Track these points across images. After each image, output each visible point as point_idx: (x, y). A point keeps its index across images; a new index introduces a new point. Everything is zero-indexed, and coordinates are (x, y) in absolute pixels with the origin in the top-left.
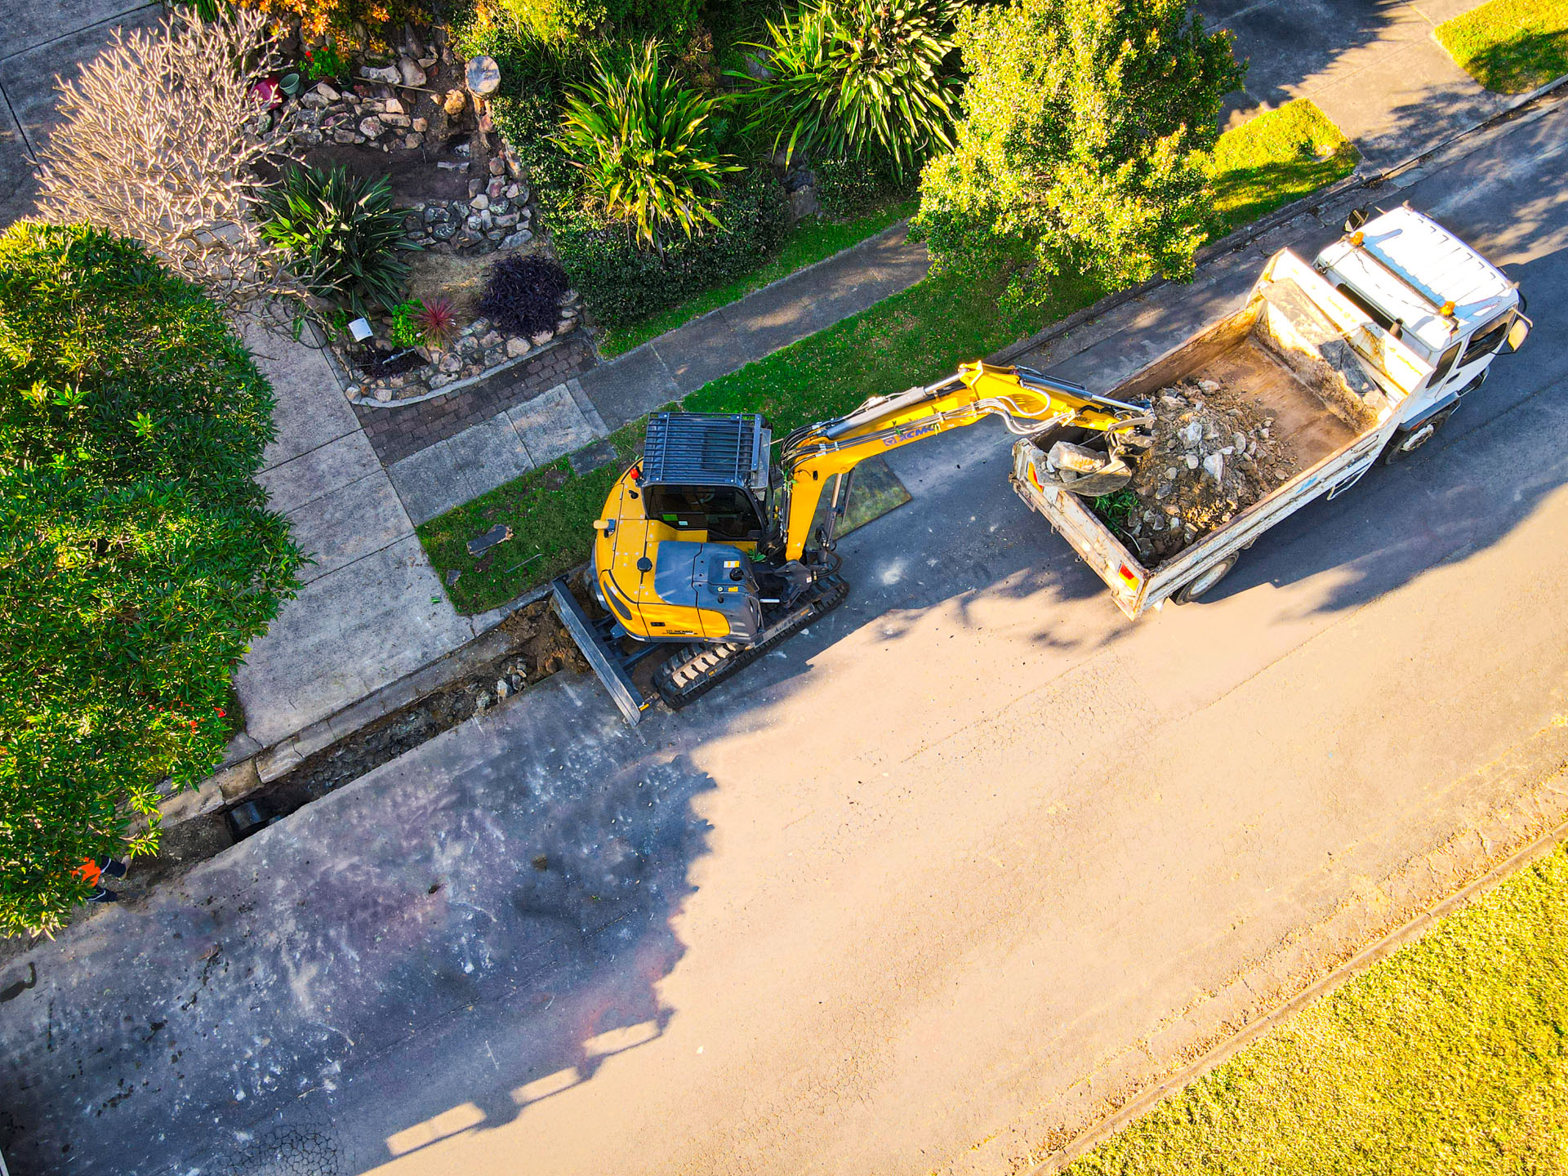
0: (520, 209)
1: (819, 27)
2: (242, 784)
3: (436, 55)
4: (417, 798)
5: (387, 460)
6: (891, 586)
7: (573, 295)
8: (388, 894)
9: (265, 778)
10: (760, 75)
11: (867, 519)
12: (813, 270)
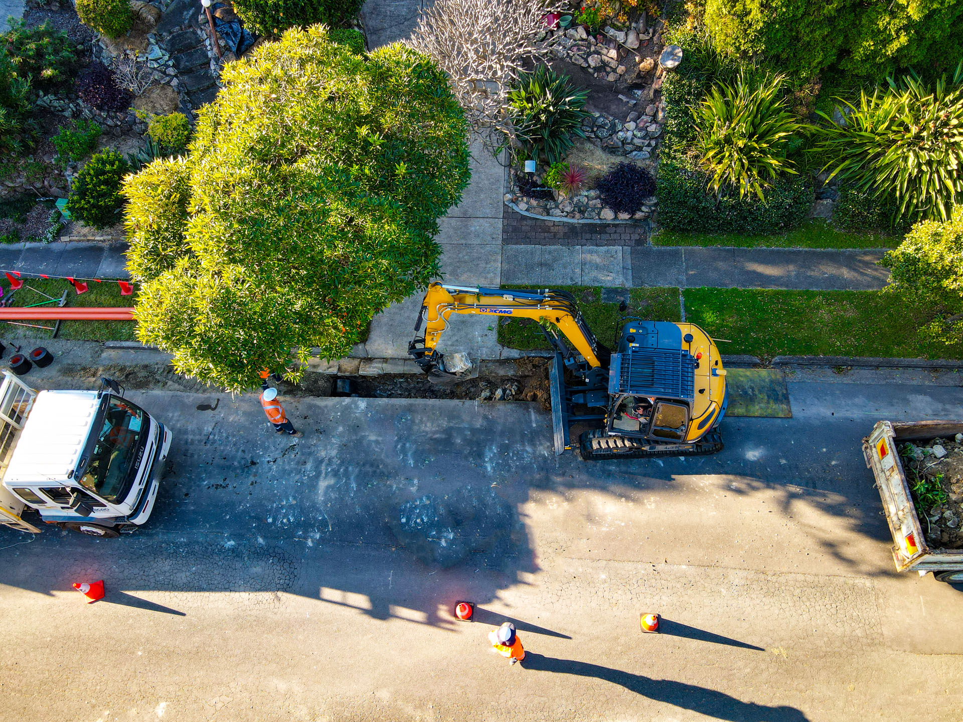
0: (650, 139)
1: (894, 108)
2: (349, 369)
3: (651, 35)
4: (426, 426)
5: (506, 241)
6: (749, 461)
7: (654, 200)
8: (386, 466)
9: (361, 372)
10: (838, 121)
11: (757, 414)
12: (806, 252)
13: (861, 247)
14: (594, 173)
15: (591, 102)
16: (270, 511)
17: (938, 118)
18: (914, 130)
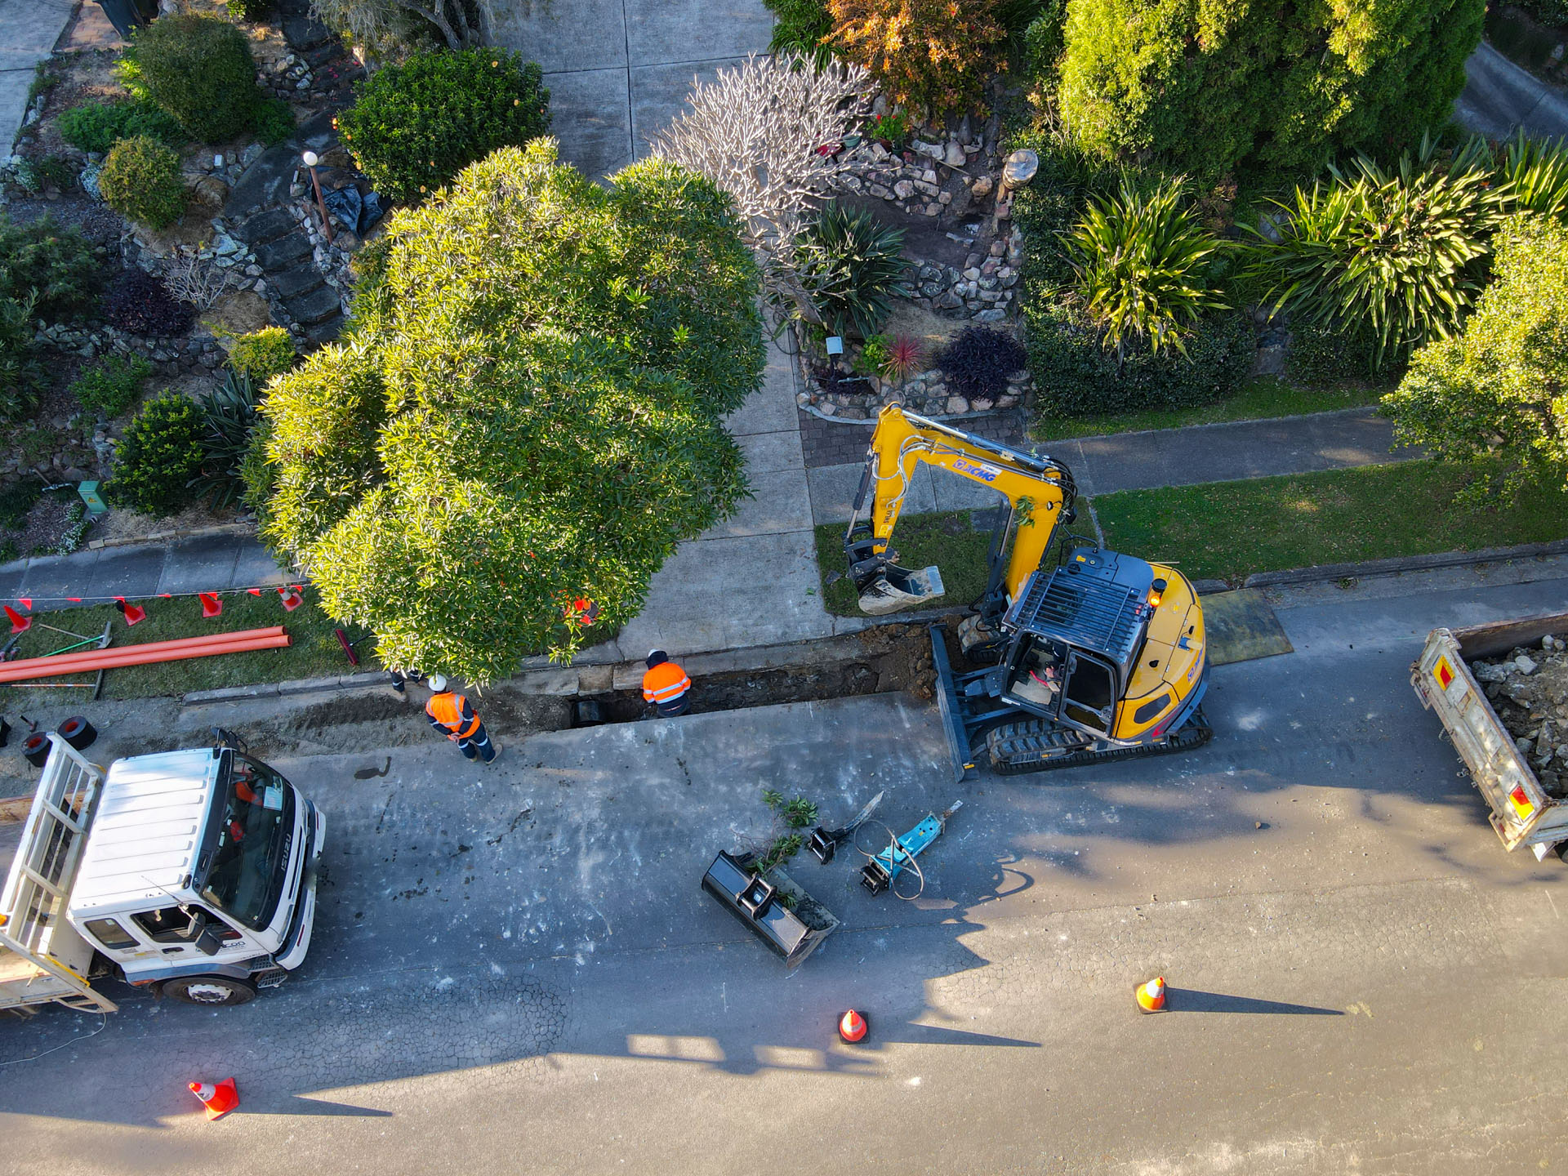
0: (1005, 289)
1: (1347, 203)
2: (597, 683)
3: (981, 145)
4: (736, 751)
5: (810, 463)
6: (1245, 731)
7: (1025, 375)
8: (683, 820)
9: (617, 685)
10: (1268, 236)
11: (1243, 657)
12: (1258, 424)
13: (1333, 408)
14: (930, 346)
15: (908, 247)
16: (505, 919)
17: (1410, 210)
18: (1380, 230)
